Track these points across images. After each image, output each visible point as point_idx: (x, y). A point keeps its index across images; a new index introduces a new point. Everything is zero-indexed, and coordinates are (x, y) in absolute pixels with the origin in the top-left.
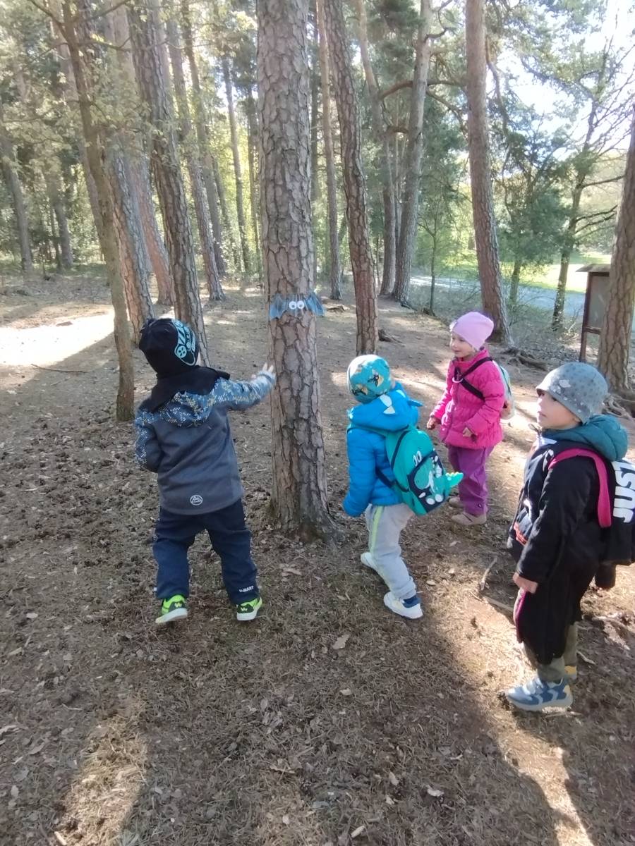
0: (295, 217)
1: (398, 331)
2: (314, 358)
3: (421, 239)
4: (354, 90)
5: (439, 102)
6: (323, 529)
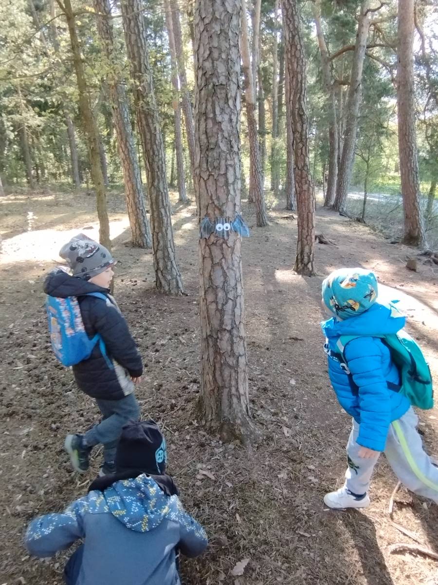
0: (223, 147)
1: (335, 236)
2: (238, 275)
3: (358, 165)
4: (301, 46)
5: (375, 61)
6: (242, 430)
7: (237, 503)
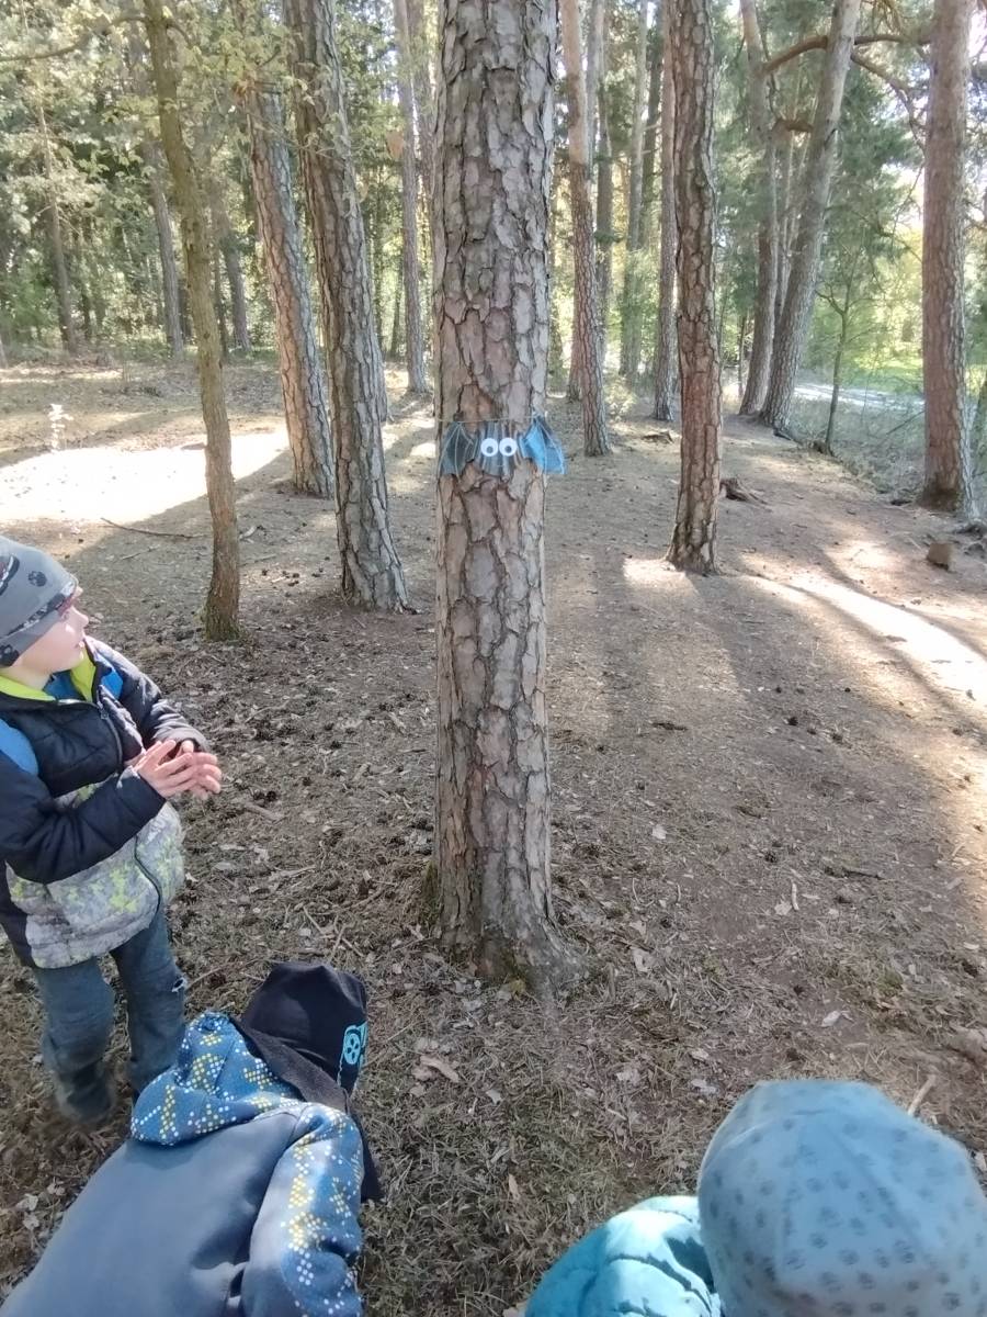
0: (505, 236)
1: (763, 482)
2: (533, 570)
3: (820, 321)
5: (873, 76)
6: (530, 956)
7: (512, 1147)
